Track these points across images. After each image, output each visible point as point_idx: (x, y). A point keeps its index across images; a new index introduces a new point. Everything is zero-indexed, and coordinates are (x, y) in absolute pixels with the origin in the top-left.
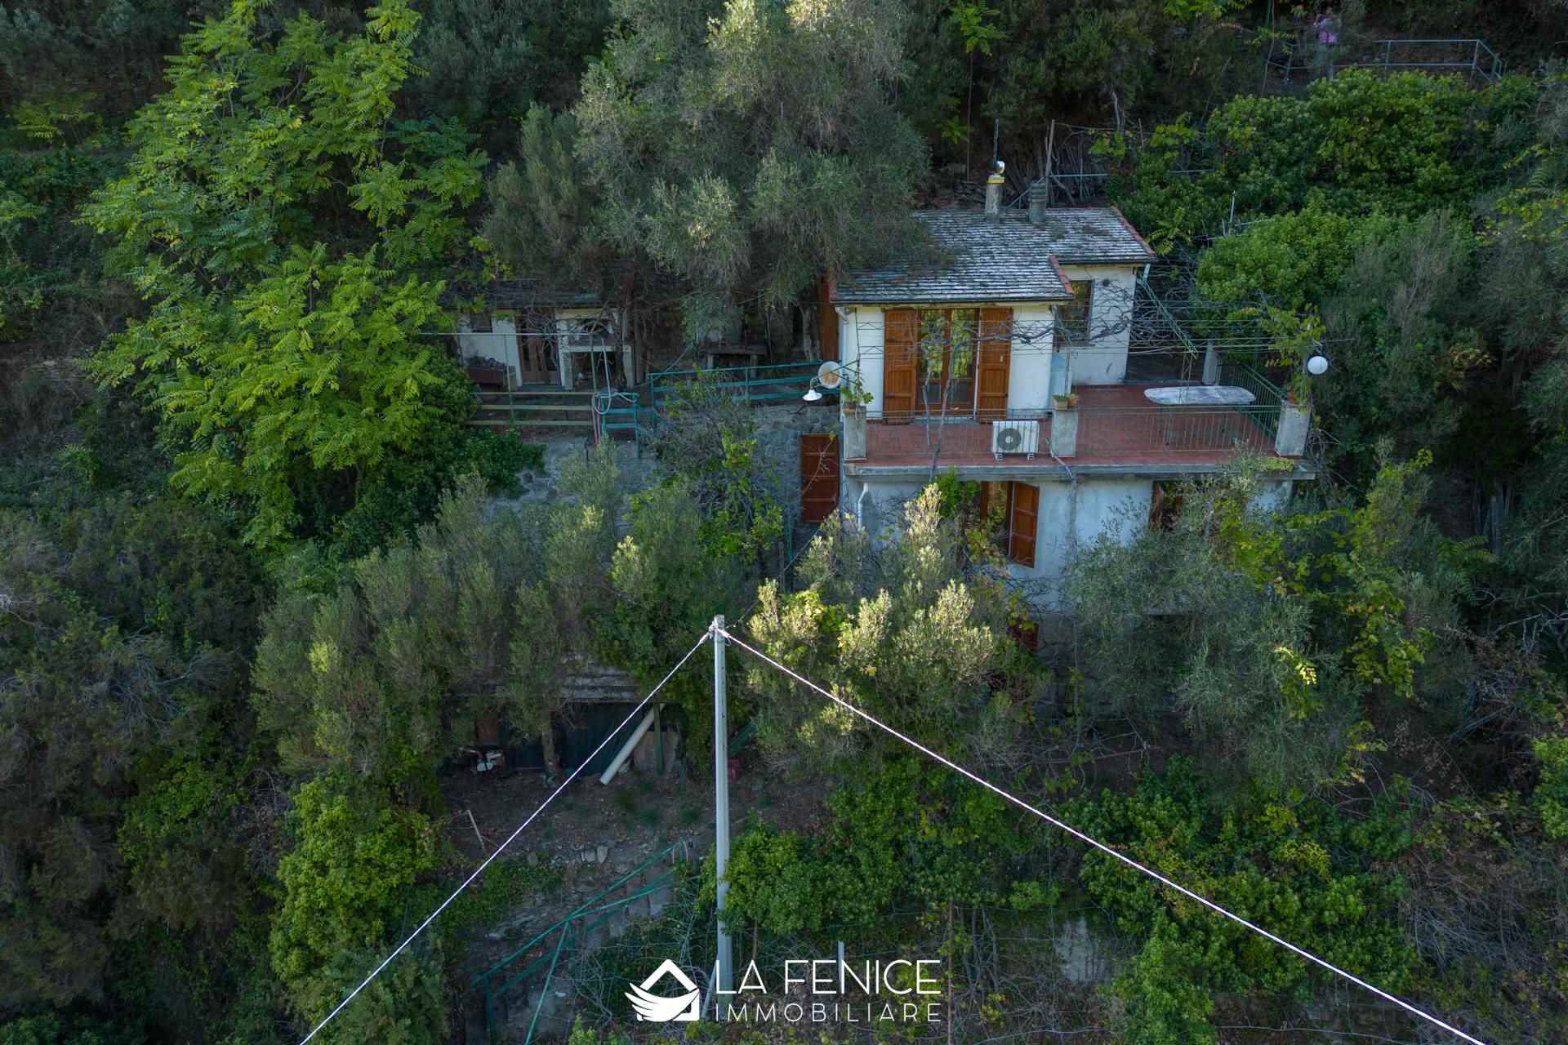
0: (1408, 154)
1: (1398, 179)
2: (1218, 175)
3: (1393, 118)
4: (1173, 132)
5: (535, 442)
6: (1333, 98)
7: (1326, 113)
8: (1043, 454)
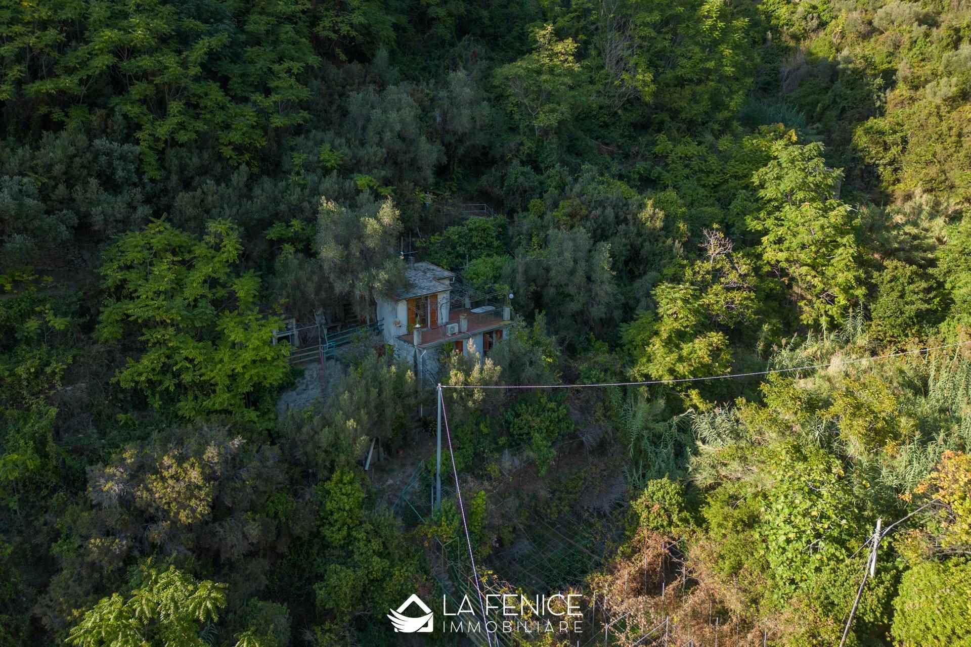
0: (489, 239)
1: (489, 246)
2: (449, 249)
3: (484, 230)
4: (436, 238)
5: (302, 368)
6: (471, 226)
7: (471, 230)
8: (460, 332)
